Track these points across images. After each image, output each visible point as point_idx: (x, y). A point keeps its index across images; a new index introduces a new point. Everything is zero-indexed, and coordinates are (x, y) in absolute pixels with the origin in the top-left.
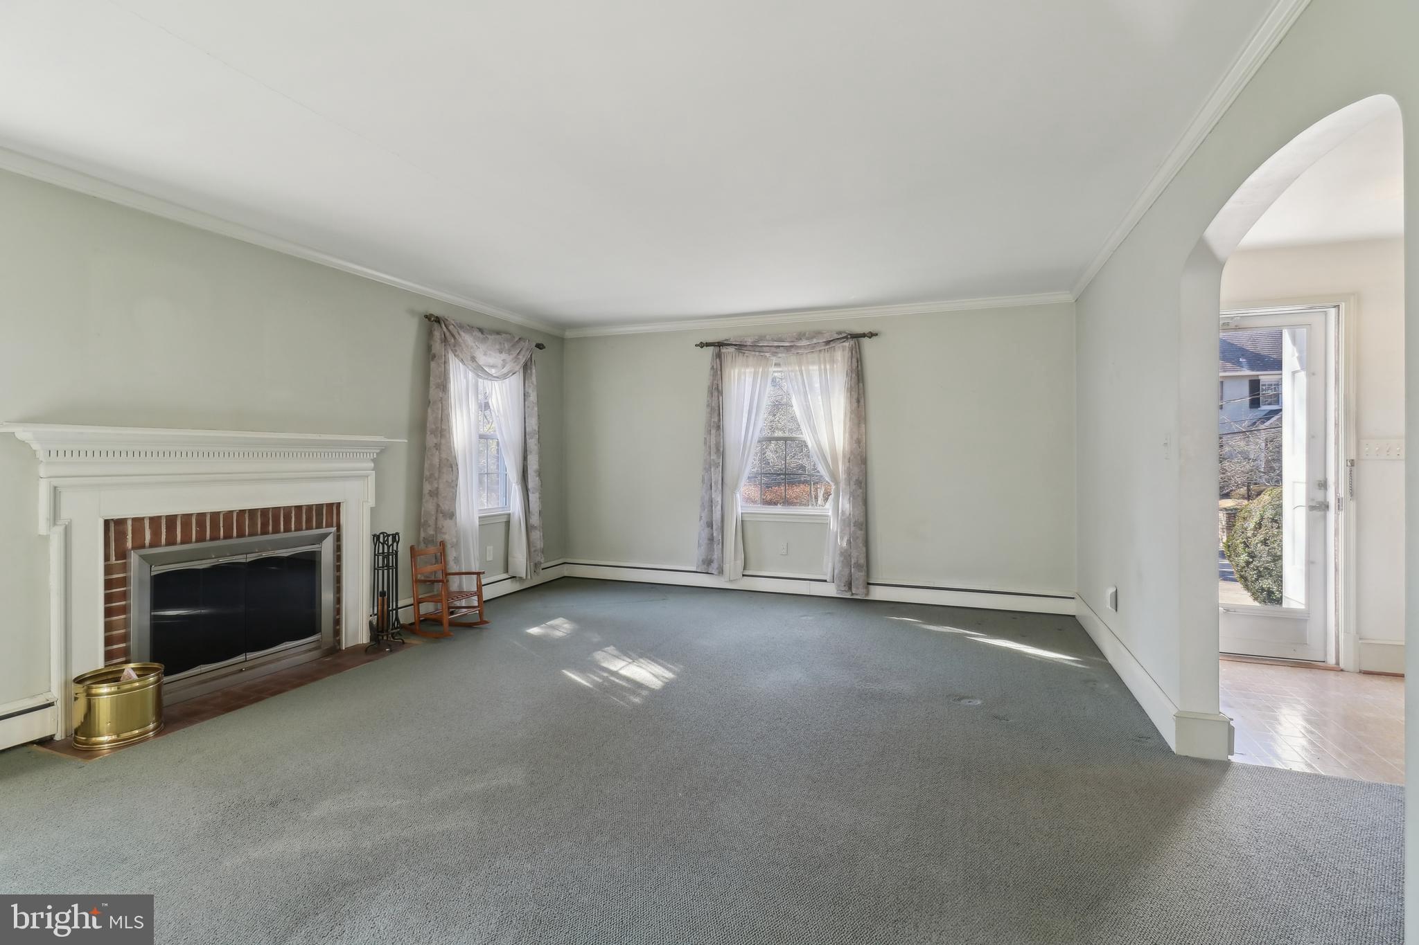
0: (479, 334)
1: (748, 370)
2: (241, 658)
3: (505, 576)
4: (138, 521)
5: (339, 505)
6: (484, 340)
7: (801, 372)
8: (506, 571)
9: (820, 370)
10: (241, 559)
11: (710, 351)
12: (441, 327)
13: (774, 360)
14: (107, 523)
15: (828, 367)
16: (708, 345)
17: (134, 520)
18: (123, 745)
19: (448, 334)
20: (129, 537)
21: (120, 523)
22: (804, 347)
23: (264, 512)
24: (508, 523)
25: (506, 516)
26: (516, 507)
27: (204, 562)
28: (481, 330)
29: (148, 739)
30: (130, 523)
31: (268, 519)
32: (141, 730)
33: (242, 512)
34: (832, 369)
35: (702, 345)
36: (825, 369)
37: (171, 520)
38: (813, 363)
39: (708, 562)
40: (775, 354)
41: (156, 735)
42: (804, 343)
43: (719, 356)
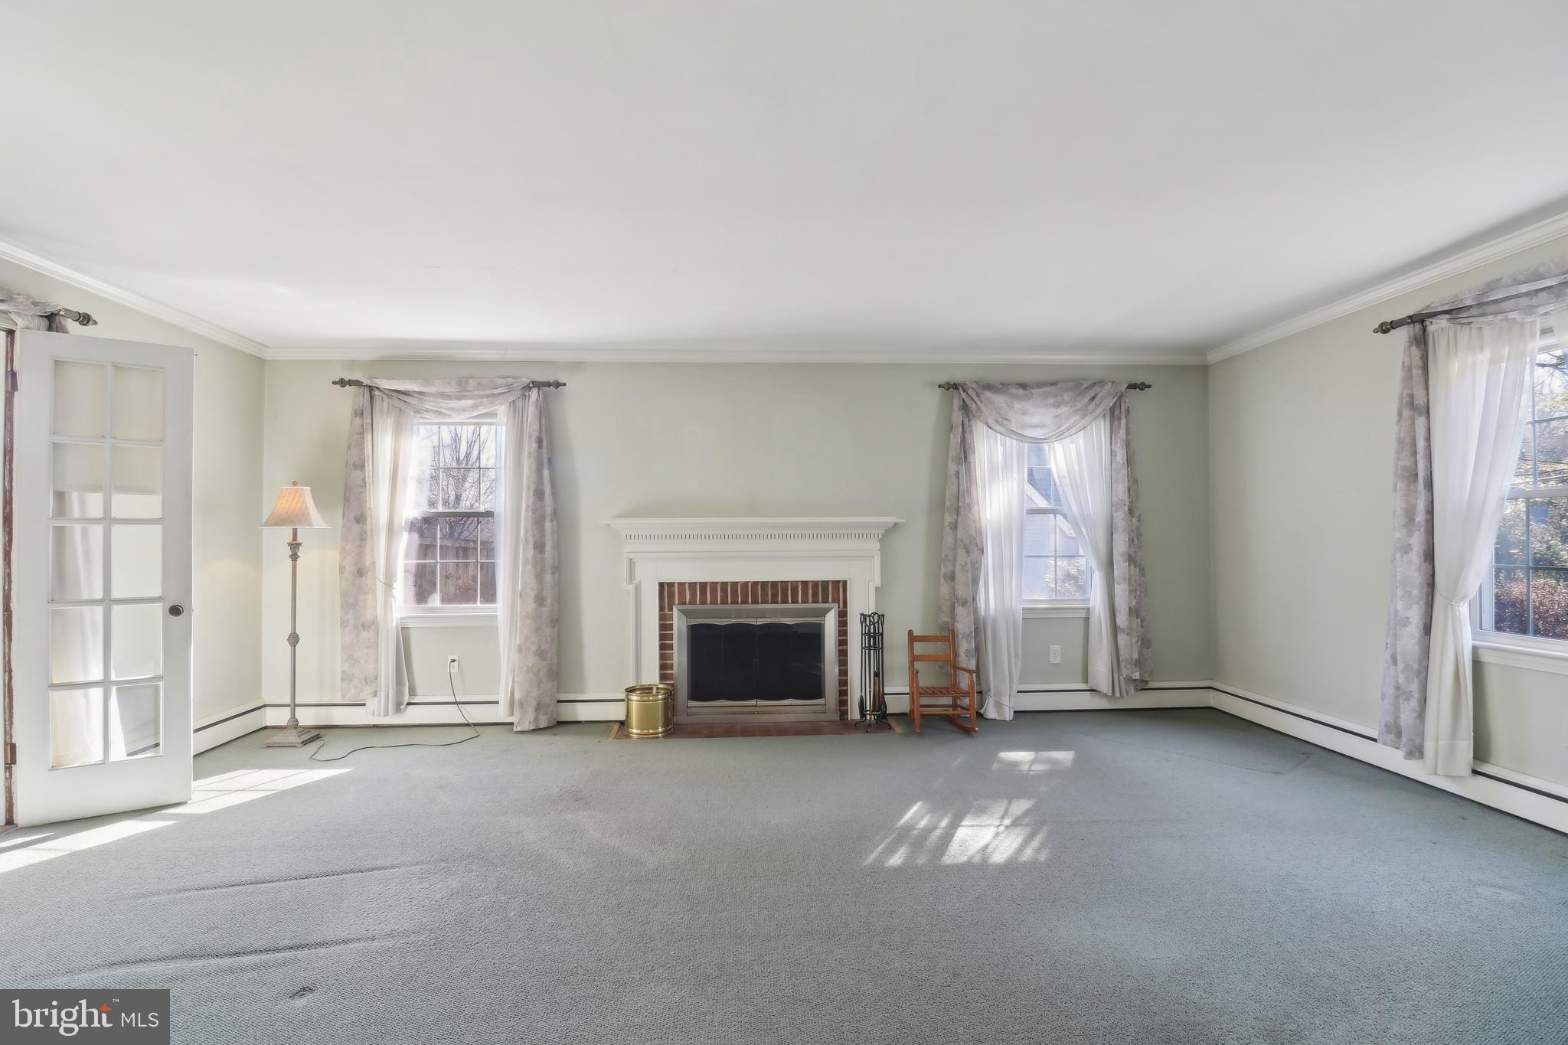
0: (1020, 392)
2: (753, 702)
3: (1083, 686)
4: (682, 585)
5: (845, 583)
6: (1028, 397)
8: (1086, 681)
10: (752, 621)
11: (1402, 334)
12: (960, 394)
14: (661, 585)
17: (679, 584)
18: (642, 738)
19: (967, 400)
20: (677, 598)
21: (670, 585)
23: (774, 584)
24: (1087, 620)
25: (1085, 611)
26: (1096, 600)
27: (723, 620)
28: (1023, 386)
29: (658, 738)
30: (676, 585)
31: (778, 591)
32: (654, 731)
33: (755, 583)
35: (1386, 328)
37: (703, 585)
39: (1396, 730)
41: (664, 737)
43: (1422, 341)
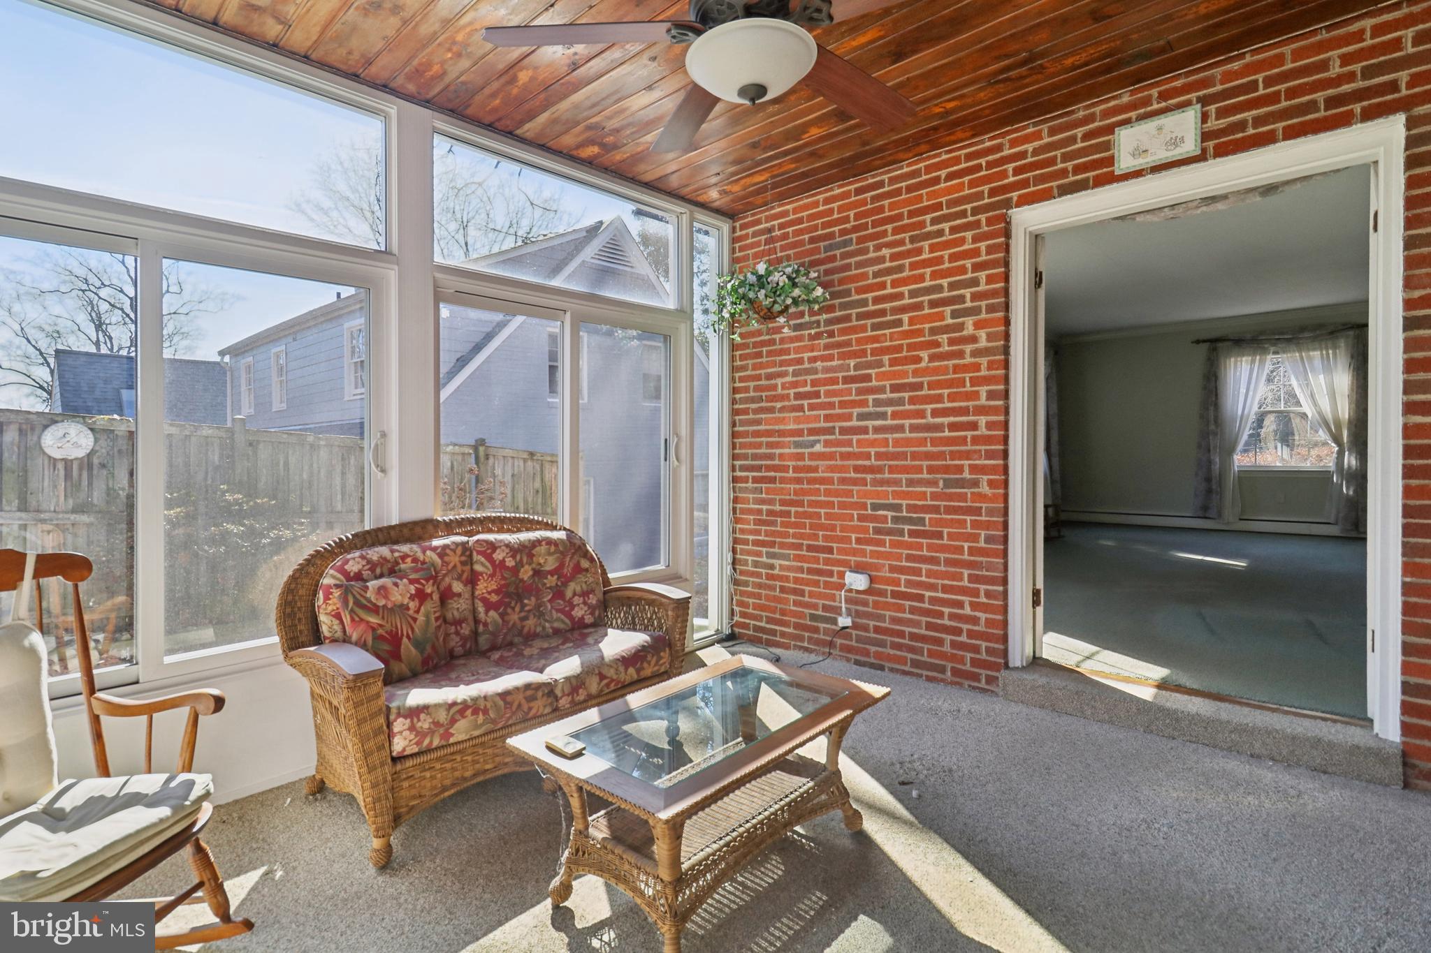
1: (1244, 359)
7: (1302, 358)
9: (1322, 354)
11: (1205, 346)
13: (1272, 349)
15: (1330, 352)
16: (1204, 341)
22: (1307, 338)
34: (1335, 355)
35: (1198, 342)
36: (1327, 355)
38: (1314, 349)
39: (1205, 508)
40: (1274, 345)
42: (1306, 335)
43: (1215, 349)
